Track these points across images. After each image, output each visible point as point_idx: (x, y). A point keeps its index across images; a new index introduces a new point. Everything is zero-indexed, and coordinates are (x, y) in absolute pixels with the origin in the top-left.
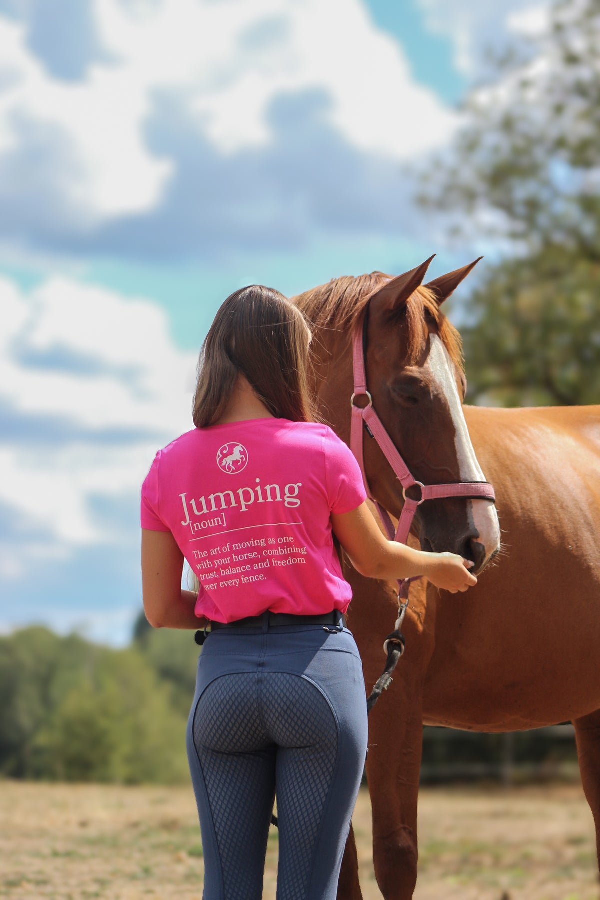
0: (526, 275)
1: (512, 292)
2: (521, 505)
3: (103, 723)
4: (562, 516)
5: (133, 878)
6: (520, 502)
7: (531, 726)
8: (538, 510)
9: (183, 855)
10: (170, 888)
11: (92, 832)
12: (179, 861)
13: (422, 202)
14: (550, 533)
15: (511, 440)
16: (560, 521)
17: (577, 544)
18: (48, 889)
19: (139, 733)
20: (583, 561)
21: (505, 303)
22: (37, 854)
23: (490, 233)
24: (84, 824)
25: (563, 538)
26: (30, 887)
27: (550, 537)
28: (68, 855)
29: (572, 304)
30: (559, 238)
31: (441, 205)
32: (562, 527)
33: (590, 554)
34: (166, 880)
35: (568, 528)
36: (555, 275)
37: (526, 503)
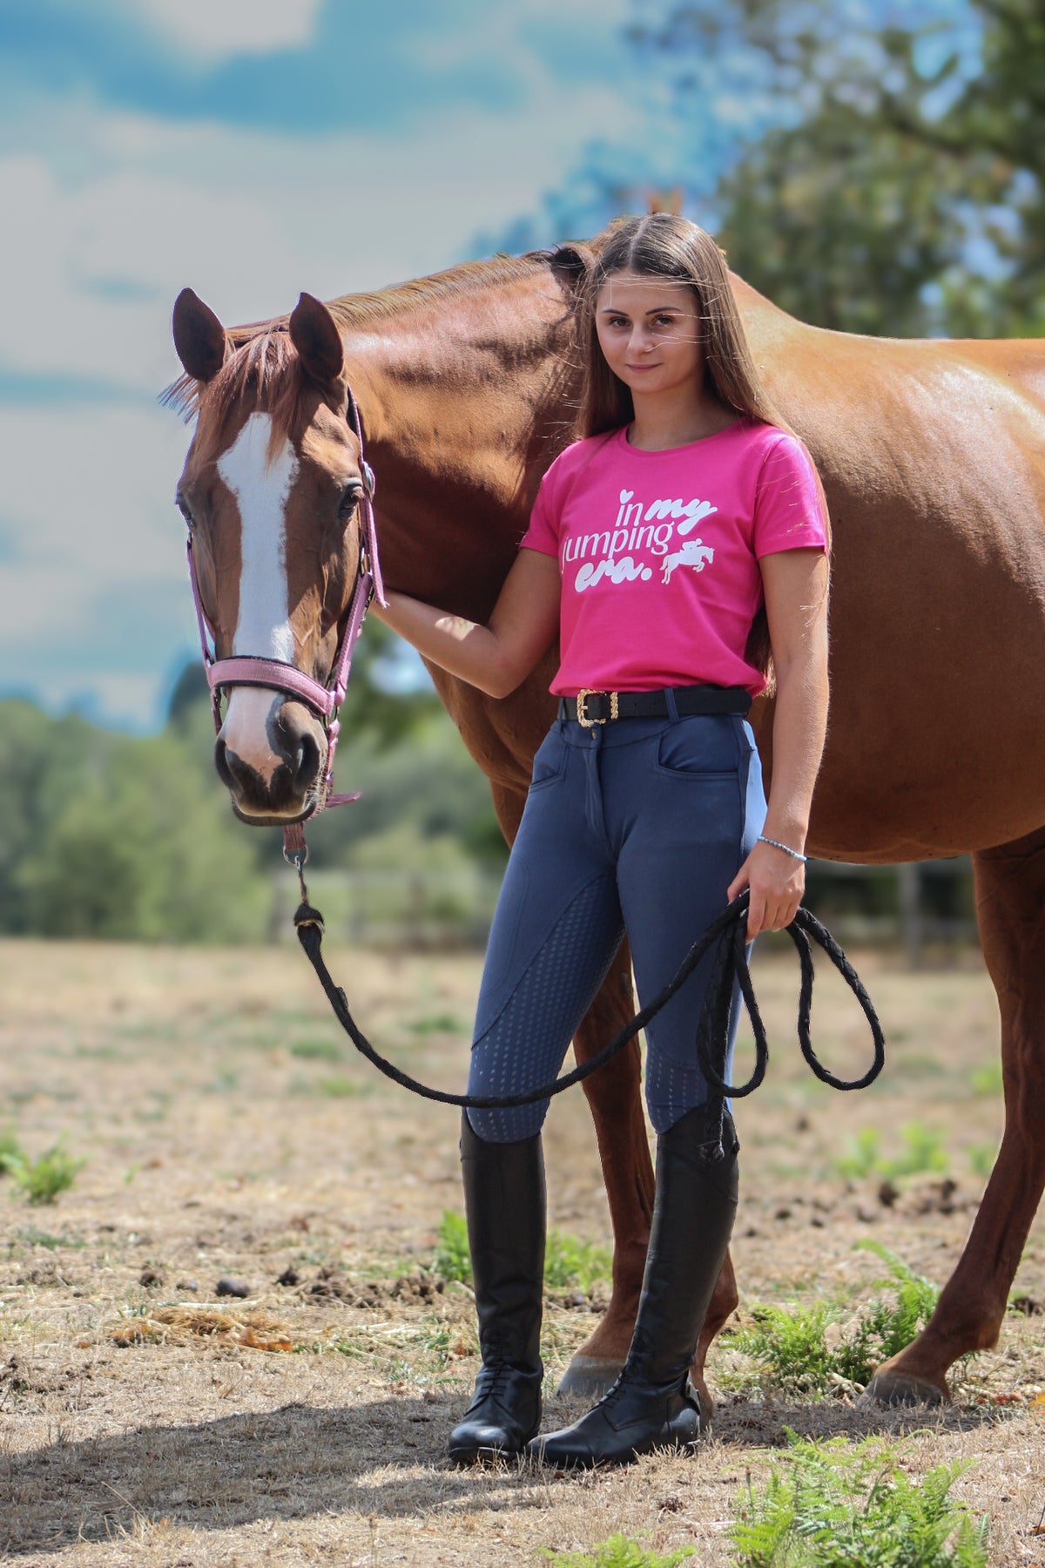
0: (800, 151)
1: (776, 179)
2: (928, 500)
3: (124, 850)
4: (995, 520)
5: (208, 1090)
6: (926, 494)
7: (930, 855)
8: (956, 508)
9: (283, 1054)
10: (271, 1107)
11: (133, 1018)
12: (275, 1064)
13: (635, 36)
14: (977, 547)
15: (915, 391)
16: (992, 526)
17: (1018, 565)
18: (78, 1107)
19: (178, 864)
20: (1027, 592)
21: (764, 196)
22: (53, 1052)
23: (741, 86)
24: (119, 1005)
25: (995, 553)
26: (46, 1104)
27: (974, 551)
28: (104, 1054)
29: (868, 200)
30: (846, 94)
31: (667, 42)
32: (995, 537)
33: (1039, 582)
34: (259, 1094)
35: (1006, 537)
36: (844, 152)
37: (937, 496)
